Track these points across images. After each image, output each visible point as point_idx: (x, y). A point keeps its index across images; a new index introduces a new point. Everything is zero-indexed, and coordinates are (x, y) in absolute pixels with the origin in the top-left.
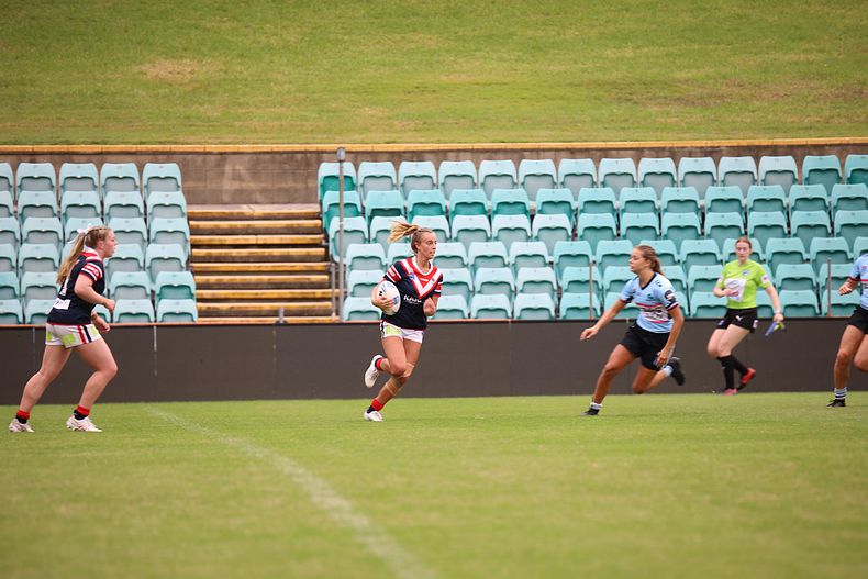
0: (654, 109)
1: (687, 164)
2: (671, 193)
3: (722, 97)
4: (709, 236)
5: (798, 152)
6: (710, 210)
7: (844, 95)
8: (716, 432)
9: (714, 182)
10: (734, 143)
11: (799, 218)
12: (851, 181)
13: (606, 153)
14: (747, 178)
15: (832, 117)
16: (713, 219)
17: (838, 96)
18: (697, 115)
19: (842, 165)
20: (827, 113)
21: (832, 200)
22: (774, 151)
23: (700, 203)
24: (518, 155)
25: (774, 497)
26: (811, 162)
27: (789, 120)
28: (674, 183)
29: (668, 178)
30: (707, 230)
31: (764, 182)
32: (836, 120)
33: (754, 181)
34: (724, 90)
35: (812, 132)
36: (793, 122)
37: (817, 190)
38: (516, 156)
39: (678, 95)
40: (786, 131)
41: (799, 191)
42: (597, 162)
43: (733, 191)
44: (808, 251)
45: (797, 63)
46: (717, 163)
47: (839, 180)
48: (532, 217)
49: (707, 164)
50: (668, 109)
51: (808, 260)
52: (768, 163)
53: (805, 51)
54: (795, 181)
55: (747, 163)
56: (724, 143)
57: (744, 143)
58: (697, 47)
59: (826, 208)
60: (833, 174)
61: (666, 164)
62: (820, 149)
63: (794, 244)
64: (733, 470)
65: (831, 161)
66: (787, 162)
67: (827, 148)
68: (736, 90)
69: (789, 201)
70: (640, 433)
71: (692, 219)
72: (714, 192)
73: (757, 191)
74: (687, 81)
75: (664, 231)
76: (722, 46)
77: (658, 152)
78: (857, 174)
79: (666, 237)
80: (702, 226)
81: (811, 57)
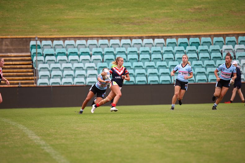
0: (125, 26)
1: (134, 41)
2: (130, 49)
3: (144, 22)
4: (141, 61)
5: (165, 38)
6: (141, 54)
7: (177, 22)
8: (142, 116)
9: (142, 46)
10: (147, 35)
11: (165, 56)
12: (179, 46)
13: (112, 38)
14: (151, 45)
15: (174, 28)
16: (142, 56)
17: (176, 22)
18: (137, 27)
19: (177, 41)
20: (173, 27)
21: (174, 51)
22: (158, 37)
23: (138, 52)
24: (87, 39)
25: (159, 134)
26: (169, 40)
27: (162, 29)
28: (131, 46)
29: (129, 45)
30: (140, 59)
31: (156, 46)
32: (175, 29)
33: (153, 46)
34: (144, 20)
35: (169, 32)
36: (163, 29)
37: (170, 48)
38: (86, 39)
39: (131, 22)
40: (162, 32)
41: (165, 48)
42: (109, 41)
43: (147, 49)
44: (168, 65)
45: (164, 13)
46: (142, 41)
47: (176, 45)
48: (91, 56)
49: (140, 41)
50: (129, 26)
51: (168, 68)
52: (157, 41)
53: (166, 10)
54: (164, 46)
55: (151, 41)
56: (144, 35)
57: (150, 35)
58: (137, 8)
59: (173, 53)
60: (174, 44)
61: (128, 41)
62: (171, 37)
63: (164, 63)
64: (147, 127)
65: (174, 40)
66: (162, 41)
67: (173, 37)
68: (148, 20)
69: (163, 51)
70: (122, 117)
71: (136, 56)
72: (142, 49)
73: (154, 49)
74: (134, 18)
75: (128, 60)
76: (144, 8)
77: (126, 38)
78: (181, 44)
79: (129, 62)
80: (139, 58)
81: (168, 11)
